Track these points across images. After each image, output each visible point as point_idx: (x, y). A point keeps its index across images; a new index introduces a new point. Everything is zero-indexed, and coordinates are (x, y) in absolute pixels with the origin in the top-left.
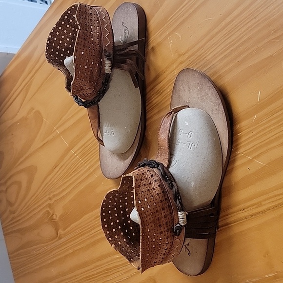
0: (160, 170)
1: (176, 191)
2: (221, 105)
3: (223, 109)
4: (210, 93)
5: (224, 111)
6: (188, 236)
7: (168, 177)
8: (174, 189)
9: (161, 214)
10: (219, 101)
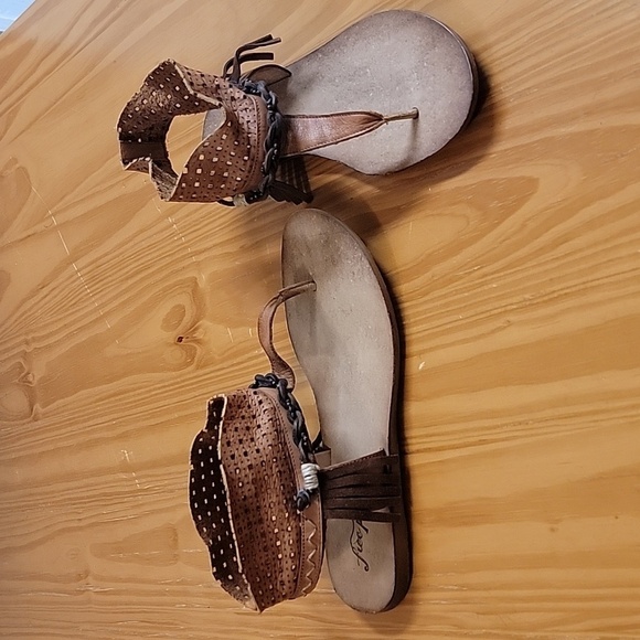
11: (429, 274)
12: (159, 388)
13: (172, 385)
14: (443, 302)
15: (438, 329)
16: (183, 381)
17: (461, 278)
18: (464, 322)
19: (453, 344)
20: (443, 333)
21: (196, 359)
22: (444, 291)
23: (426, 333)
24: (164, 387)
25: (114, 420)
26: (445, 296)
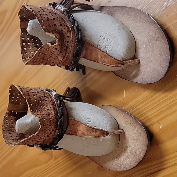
12: (40, 173)
13: (45, 170)
15: (164, 108)
16: (49, 167)
20: (167, 109)
21: (54, 156)
23: (159, 111)
24: (42, 171)
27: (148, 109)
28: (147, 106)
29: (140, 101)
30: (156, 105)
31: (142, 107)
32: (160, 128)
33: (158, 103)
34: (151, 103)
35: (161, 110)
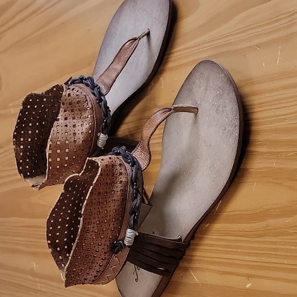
0: (132, 171)
1: (137, 205)
2: (237, 128)
3: (237, 135)
4: (230, 106)
5: (238, 138)
6: (130, 259)
7: (136, 185)
8: (135, 202)
9: (110, 225)
10: (237, 123)
11: (264, 223)
14: (273, 246)
15: (266, 265)
17: (290, 234)
18: (288, 266)
19: (277, 279)
20: (269, 269)
22: (274, 239)
23: (256, 264)
25: (31, 242)
26: (275, 243)
27: (242, 251)
28: (242, 244)
29: (235, 231)
30: (256, 252)
31: (235, 240)
32: (247, 286)
33: (260, 252)
34: (250, 245)
35: (259, 264)
